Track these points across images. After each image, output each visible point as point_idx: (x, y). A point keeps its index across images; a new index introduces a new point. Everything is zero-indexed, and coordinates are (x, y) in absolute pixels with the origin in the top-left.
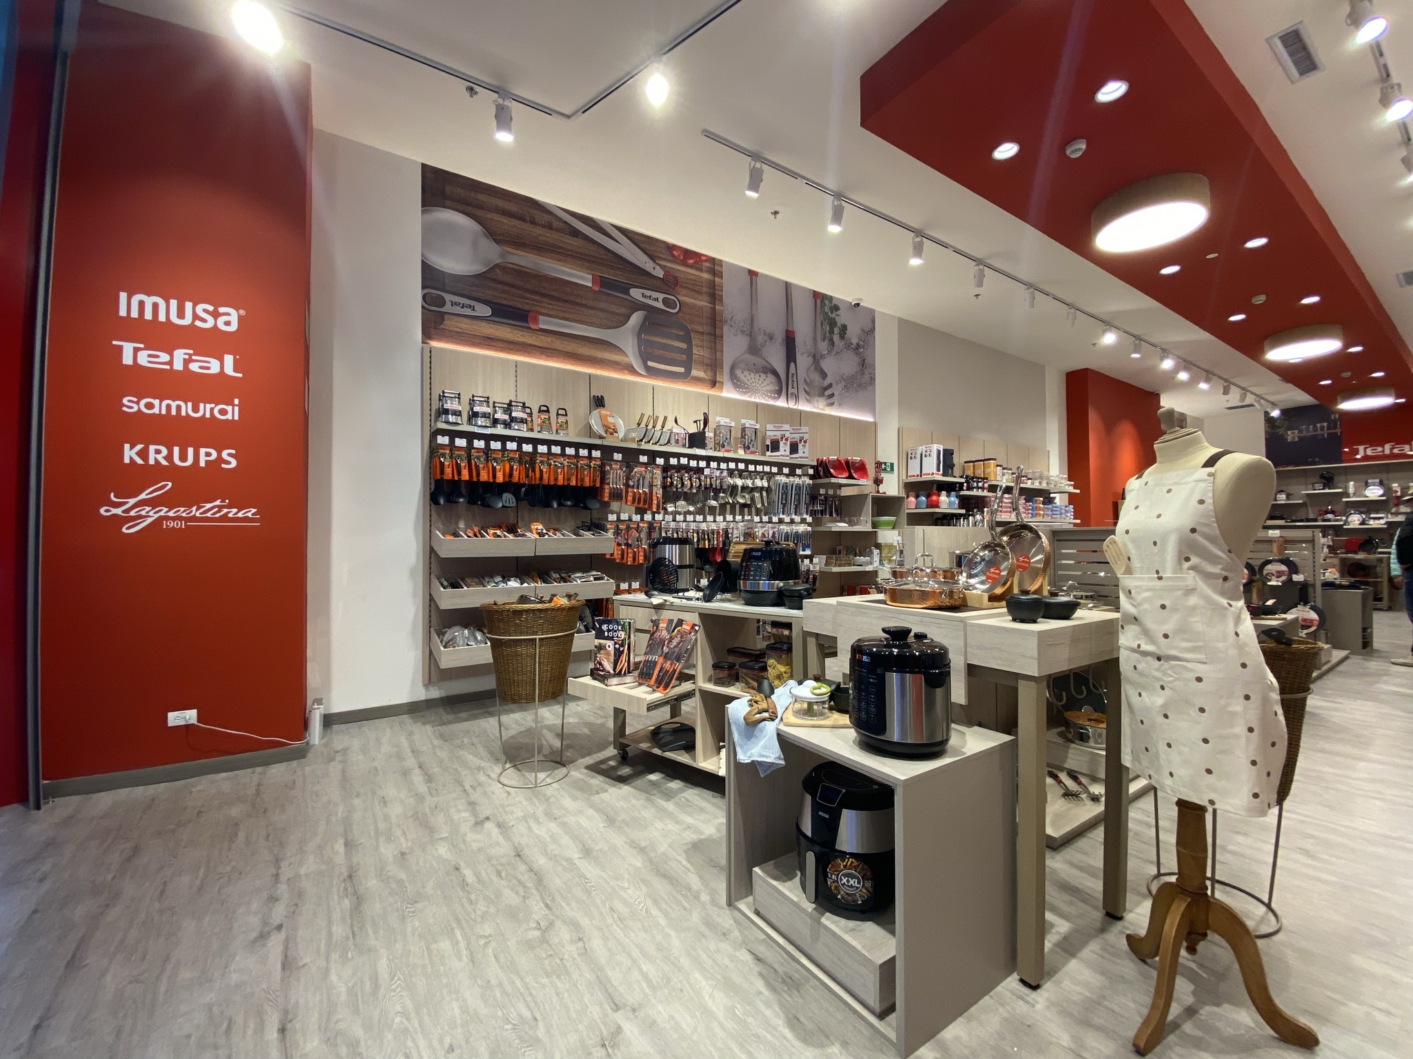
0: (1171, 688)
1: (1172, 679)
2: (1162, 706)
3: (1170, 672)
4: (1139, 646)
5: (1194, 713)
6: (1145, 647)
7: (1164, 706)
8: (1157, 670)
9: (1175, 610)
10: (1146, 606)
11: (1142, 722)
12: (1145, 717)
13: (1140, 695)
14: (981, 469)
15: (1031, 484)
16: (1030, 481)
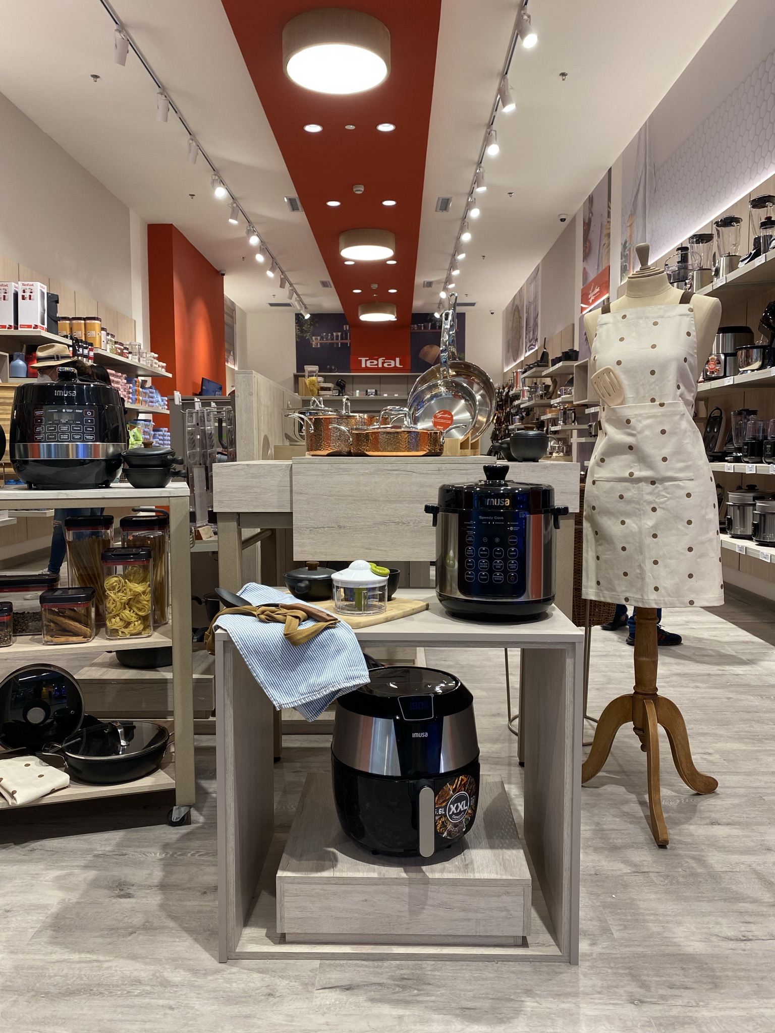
0: (663, 508)
1: (665, 499)
2: (652, 527)
3: (663, 493)
4: (631, 474)
5: (682, 526)
6: (637, 474)
7: (655, 527)
8: (650, 493)
9: (673, 433)
10: (647, 433)
11: (624, 549)
12: (628, 543)
13: (623, 523)
14: (81, 330)
15: (131, 360)
16: (130, 355)
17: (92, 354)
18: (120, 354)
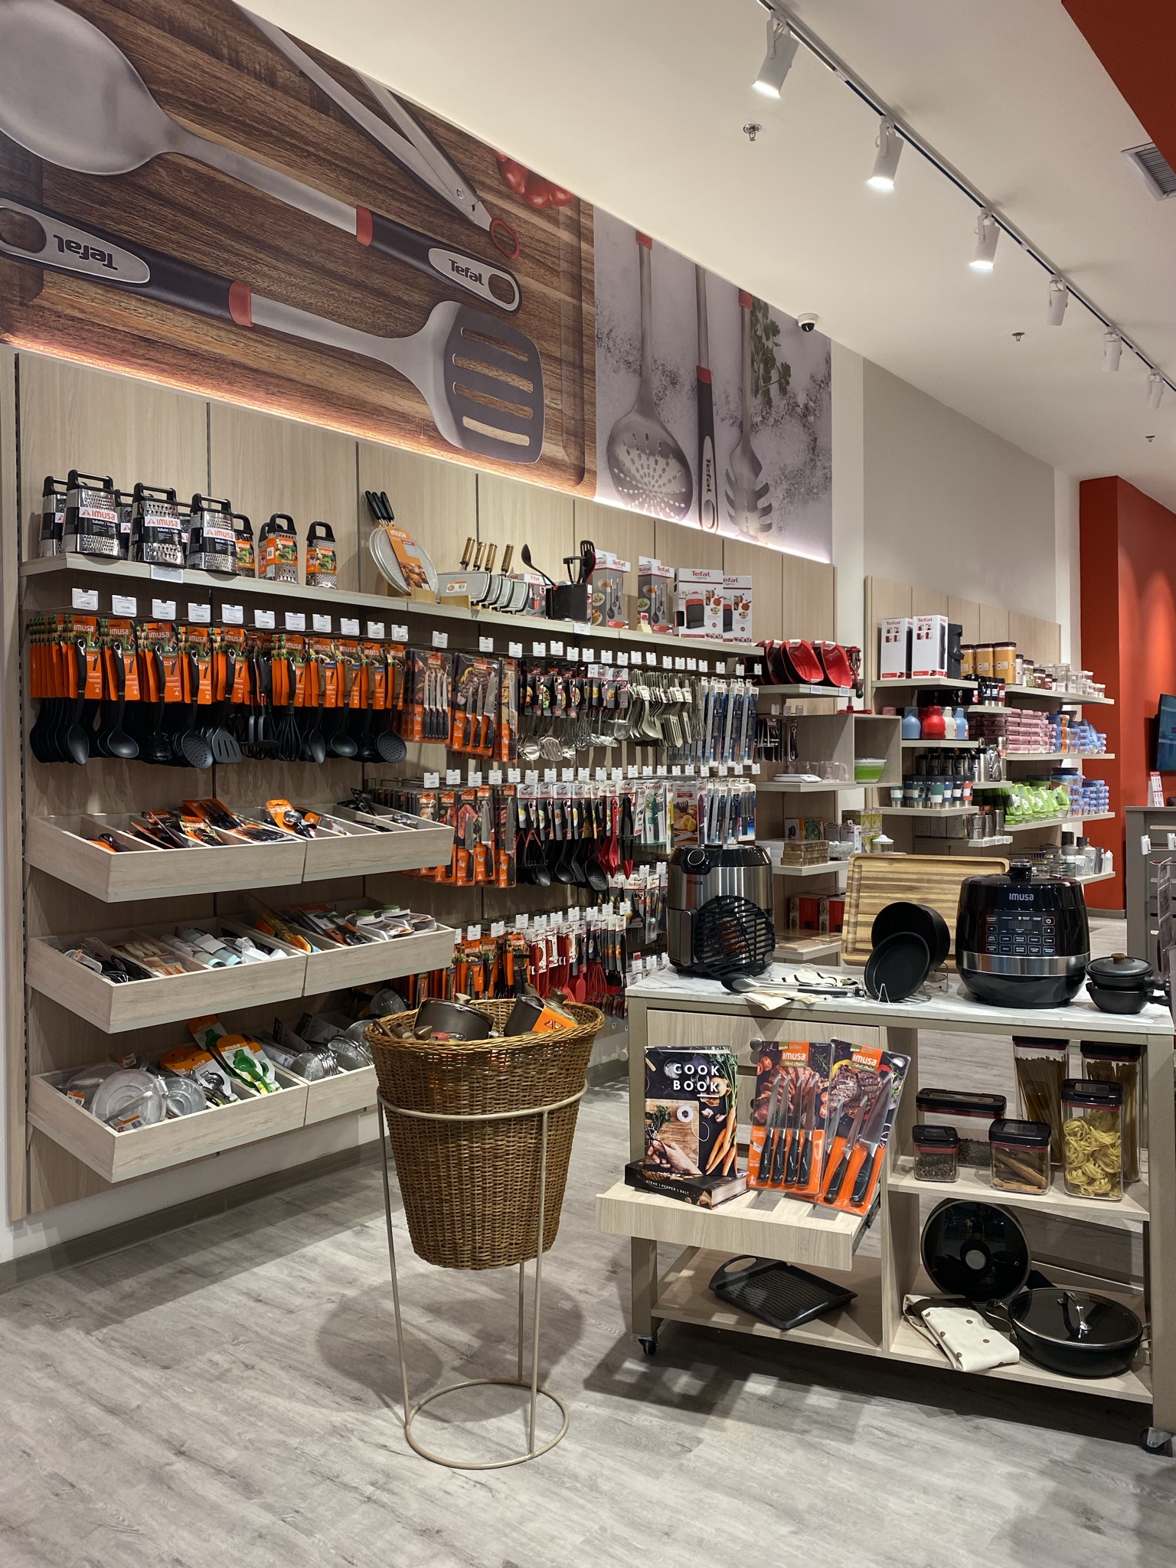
14: (988, 661)
15: (1056, 690)
16: (1054, 684)
17: (1002, 693)
18: (1039, 686)
